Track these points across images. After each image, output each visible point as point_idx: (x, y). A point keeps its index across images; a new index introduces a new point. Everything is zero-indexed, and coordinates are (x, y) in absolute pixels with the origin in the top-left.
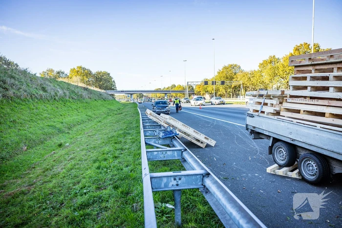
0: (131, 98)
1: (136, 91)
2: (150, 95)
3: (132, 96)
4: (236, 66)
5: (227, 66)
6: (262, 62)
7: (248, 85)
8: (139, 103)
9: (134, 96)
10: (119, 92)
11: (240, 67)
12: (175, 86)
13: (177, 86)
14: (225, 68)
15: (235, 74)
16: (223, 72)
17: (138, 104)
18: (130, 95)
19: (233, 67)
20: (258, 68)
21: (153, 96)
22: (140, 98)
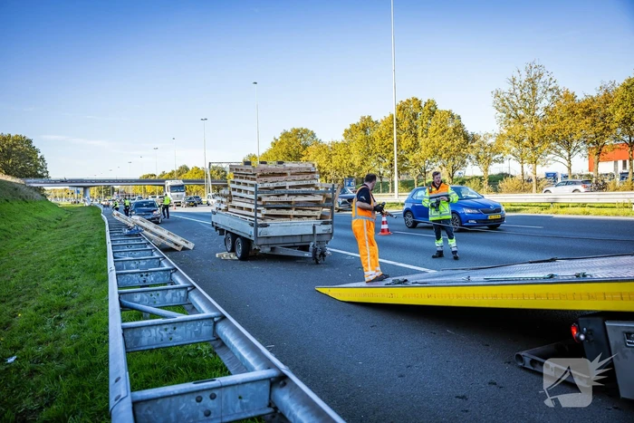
0: (85, 195)
1: (96, 181)
2: (131, 189)
3: (88, 190)
4: (306, 131)
5: (289, 131)
6: (348, 127)
7: (328, 169)
8: (104, 206)
9: (93, 191)
10: (56, 182)
11: (313, 135)
12: (187, 169)
13: (191, 169)
14: (286, 135)
15: (305, 147)
16: (281, 143)
17: (102, 208)
18: (81, 190)
19: (300, 133)
20: (343, 138)
21: (138, 191)
22: (106, 195)
